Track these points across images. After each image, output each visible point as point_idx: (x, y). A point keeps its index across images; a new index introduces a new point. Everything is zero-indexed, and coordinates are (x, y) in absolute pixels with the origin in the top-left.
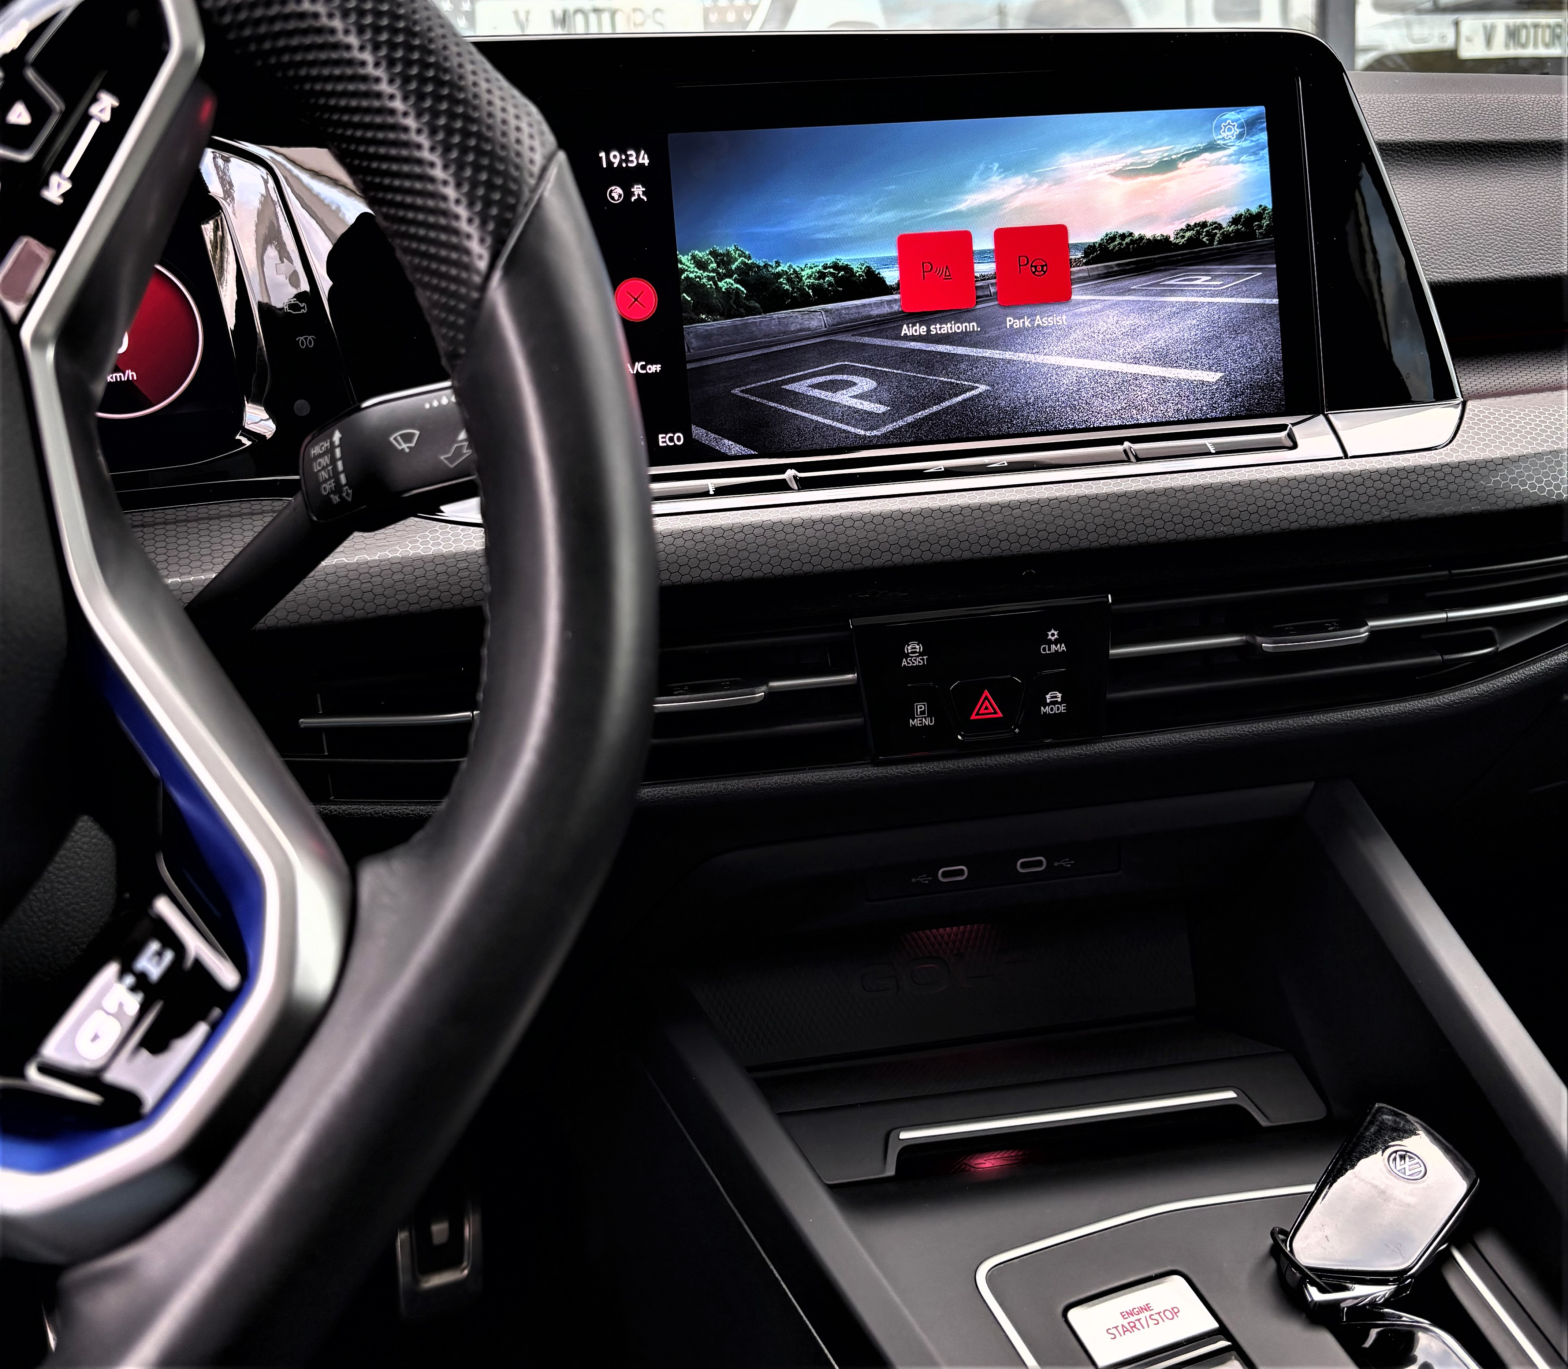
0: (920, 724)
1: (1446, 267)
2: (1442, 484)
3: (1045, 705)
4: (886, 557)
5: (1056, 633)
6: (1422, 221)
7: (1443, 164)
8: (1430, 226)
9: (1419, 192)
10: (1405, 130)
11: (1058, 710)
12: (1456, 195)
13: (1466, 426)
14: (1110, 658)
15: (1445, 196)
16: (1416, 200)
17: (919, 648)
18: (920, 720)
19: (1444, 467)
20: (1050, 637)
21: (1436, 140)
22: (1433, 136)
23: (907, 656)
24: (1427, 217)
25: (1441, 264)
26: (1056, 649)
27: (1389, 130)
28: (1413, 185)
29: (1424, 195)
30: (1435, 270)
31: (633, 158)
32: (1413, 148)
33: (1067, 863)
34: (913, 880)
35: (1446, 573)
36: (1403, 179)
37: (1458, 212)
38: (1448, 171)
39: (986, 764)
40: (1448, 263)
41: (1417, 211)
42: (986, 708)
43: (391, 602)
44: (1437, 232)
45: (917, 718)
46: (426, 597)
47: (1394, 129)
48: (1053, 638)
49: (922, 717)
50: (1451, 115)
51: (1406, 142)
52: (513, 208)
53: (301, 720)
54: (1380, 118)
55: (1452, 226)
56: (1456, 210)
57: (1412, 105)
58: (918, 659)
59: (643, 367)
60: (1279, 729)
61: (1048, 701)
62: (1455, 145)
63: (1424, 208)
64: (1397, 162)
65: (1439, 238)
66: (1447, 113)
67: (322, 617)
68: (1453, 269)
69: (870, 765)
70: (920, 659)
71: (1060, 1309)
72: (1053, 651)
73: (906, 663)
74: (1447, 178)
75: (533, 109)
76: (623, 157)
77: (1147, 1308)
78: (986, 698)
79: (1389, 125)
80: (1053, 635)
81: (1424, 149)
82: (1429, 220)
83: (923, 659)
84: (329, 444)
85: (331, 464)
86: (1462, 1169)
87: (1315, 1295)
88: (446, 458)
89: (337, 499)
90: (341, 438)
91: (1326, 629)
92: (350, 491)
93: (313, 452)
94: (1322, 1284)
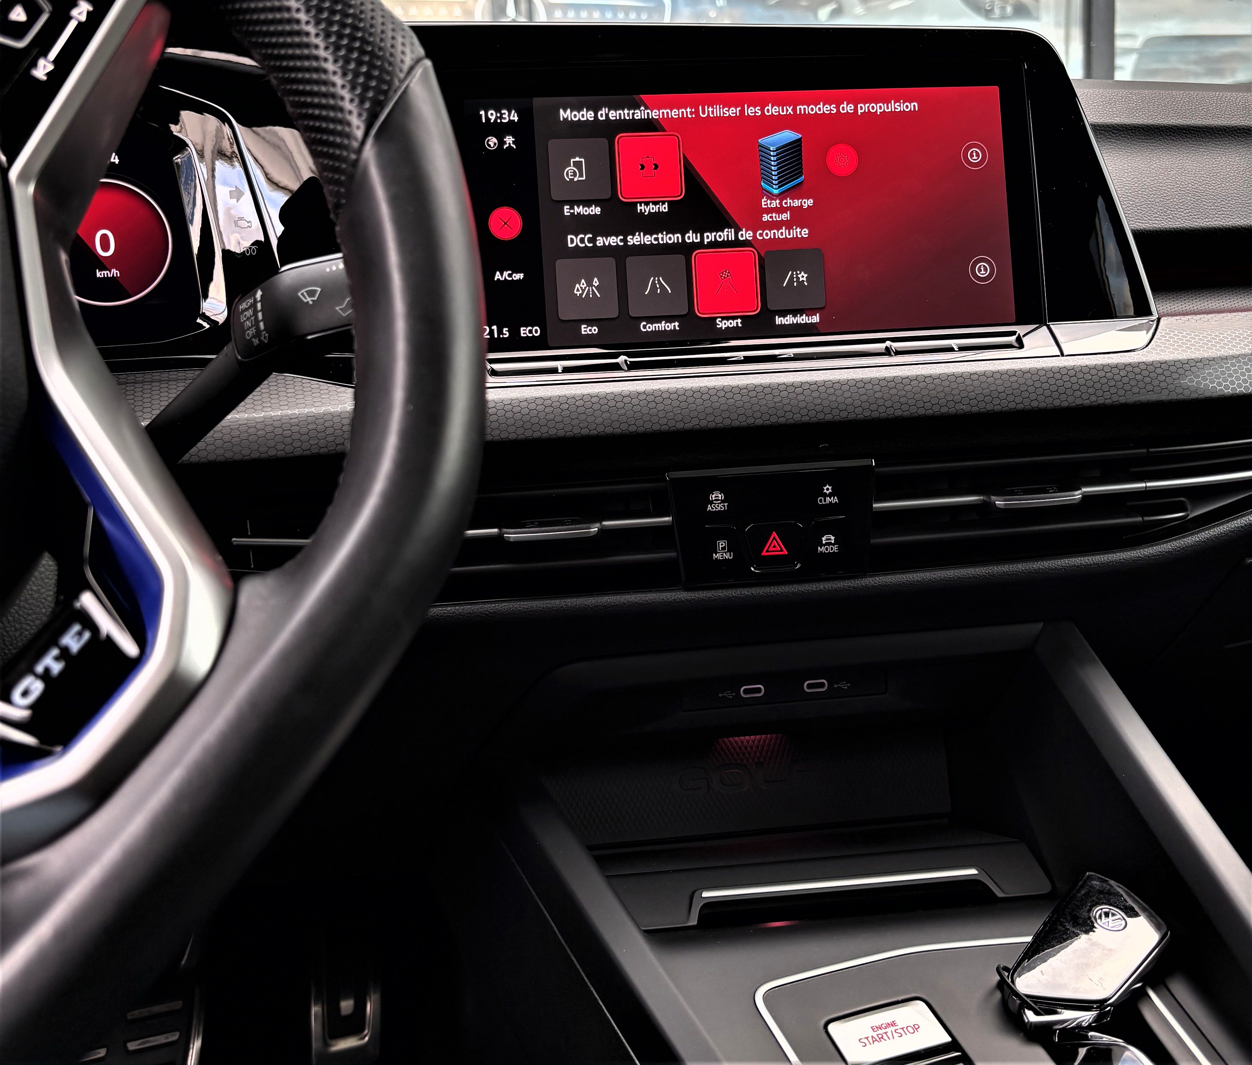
0: (721, 557)
1: (1147, 219)
2: (1139, 377)
3: (822, 545)
4: (695, 422)
5: (830, 488)
6: (1128, 183)
7: (1145, 142)
8: (1134, 187)
9: (1126, 162)
10: (1115, 116)
11: (832, 550)
12: (1155, 165)
13: (1159, 335)
14: (873, 510)
15: (1146, 166)
16: (1124, 168)
17: (721, 496)
18: (721, 555)
19: (1140, 364)
20: (825, 491)
21: (1139, 123)
22: (1137, 121)
23: (711, 502)
24: (1132, 181)
25: (1142, 216)
26: (830, 501)
27: (1102, 115)
28: (1121, 157)
29: (1130, 164)
30: (1138, 221)
31: (506, 116)
32: (1121, 129)
33: (845, 686)
34: (720, 695)
35: (1144, 450)
36: (1113, 152)
37: (1157, 178)
38: (1149, 147)
39: (774, 592)
40: (1148, 215)
41: (1123, 176)
42: (774, 547)
43: (306, 446)
44: (1140, 192)
45: (719, 553)
46: (333, 443)
47: (1106, 115)
48: (828, 492)
49: (723, 552)
50: (1151, 105)
51: (1116, 124)
52: (386, 93)
53: (234, 539)
54: (1095, 106)
55: (1151, 188)
56: (1155, 177)
57: (1120, 98)
58: (720, 505)
59: (510, 275)
60: (1010, 572)
61: (824, 542)
62: (1154, 128)
63: (1130, 174)
64: (1108, 140)
65: (1141, 197)
66: (1149, 104)
67: (251, 455)
68: (1152, 220)
69: (682, 591)
70: (722, 505)
71: (822, 1023)
72: (827, 502)
73: (710, 509)
74: (1148, 153)
76: (499, 115)
78: (774, 538)
79: (1102, 111)
80: (828, 489)
81: (1130, 130)
82: (1134, 183)
83: (724, 506)
84: (252, 301)
85: (253, 315)
86: (1155, 924)
87: (1031, 1016)
88: (340, 309)
89: (257, 342)
90: (262, 296)
91: (1047, 492)
92: (267, 335)
93: (241, 308)
94: (1037, 1008)
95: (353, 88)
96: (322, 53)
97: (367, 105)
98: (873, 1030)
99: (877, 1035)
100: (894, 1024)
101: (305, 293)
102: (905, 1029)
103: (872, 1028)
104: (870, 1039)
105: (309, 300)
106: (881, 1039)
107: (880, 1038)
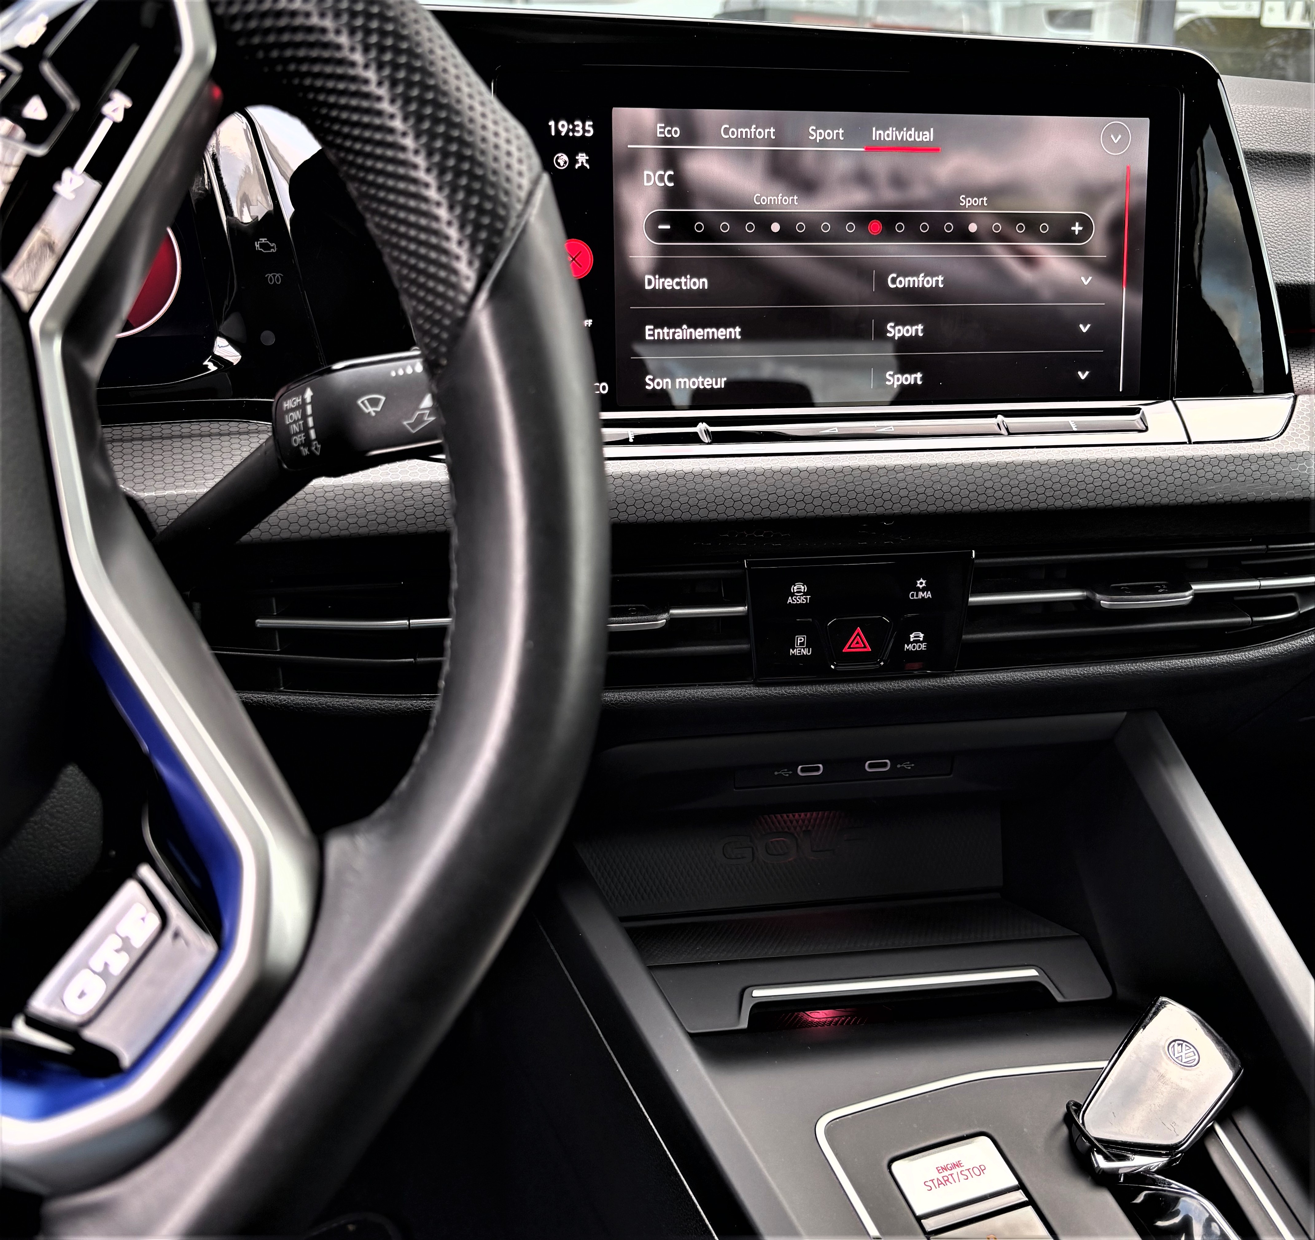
0: (799, 653)
1: (1288, 270)
2: (1271, 472)
3: (909, 642)
4: (783, 509)
5: (924, 582)
6: (1272, 226)
7: (1294, 174)
8: (1278, 231)
9: (1271, 198)
10: (1264, 140)
11: (919, 648)
12: (1304, 203)
13: (1296, 419)
14: (969, 605)
15: (1293, 204)
16: (1268, 206)
17: (804, 588)
18: (799, 650)
19: (1274, 457)
20: (918, 585)
21: (1290, 151)
22: (1288, 148)
23: (793, 595)
24: (1276, 222)
25: (1284, 266)
26: (923, 596)
27: (1250, 139)
28: (1266, 192)
29: (1275, 201)
30: (1280, 272)
32: (1270, 157)
33: (908, 766)
34: (776, 773)
35: (1264, 547)
36: (1258, 185)
37: (1303, 220)
38: (1298, 180)
39: (853, 690)
40: (1290, 266)
41: (1268, 217)
42: (857, 643)
43: (343, 524)
44: (1284, 237)
45: (797, 648)
46: (375, 522)
47: (1255, 139)
48: (921, 586)
49: (801, 648)
50: (1305, 128)
51: (1264, 152)
52: (500, 233)
53: (257, 621)
54: (1243, 127)
55: (1297, 232)
56: (1302, 218)
57: (1272, 117)
58: (802, 598)
60: (1107, 673)
61: (912, 640)
62: (1307, 158)
63: (1274, 214)
64: (1254, 170)
65: (1285, 243)
66: (1303, 127)
67: (281, 535)
68: (1294, 272)
69: (751, 685)
70: (804, 598)
71: (885, 1162)
72: (920, 597)
73: (791, 601)
74: (1296, 187)
75: (521, 131)
76: (571, 127)
77: (958, 1165)
78: (858, 634)
79: (1251, 135)
80: (921, 583)
81: (1279, 159)
82: (1278, 225)
83: (806, 599)
84: (300, 400)
85: (302, 419)
86: (1229, 1060)
87: (1101, 1162)
88: (409, 424)
89: (307, 452)
90: (312, 397)
91: (1155, 592)
92: (319, 446)
93: (285, 405)
94: (1108, 1153)
95: (462, 227)
96: (421, 175)
97: (480, 250)
98: (938, 1171)
99: (943, 1177)
100: (960, 1164)
101: (366, 402)
102: (971, 1171)
103: (937, 1168)
104: (935, 1182)
105: (371, 410)
106: (947, 1182)
107: (945, 1181)
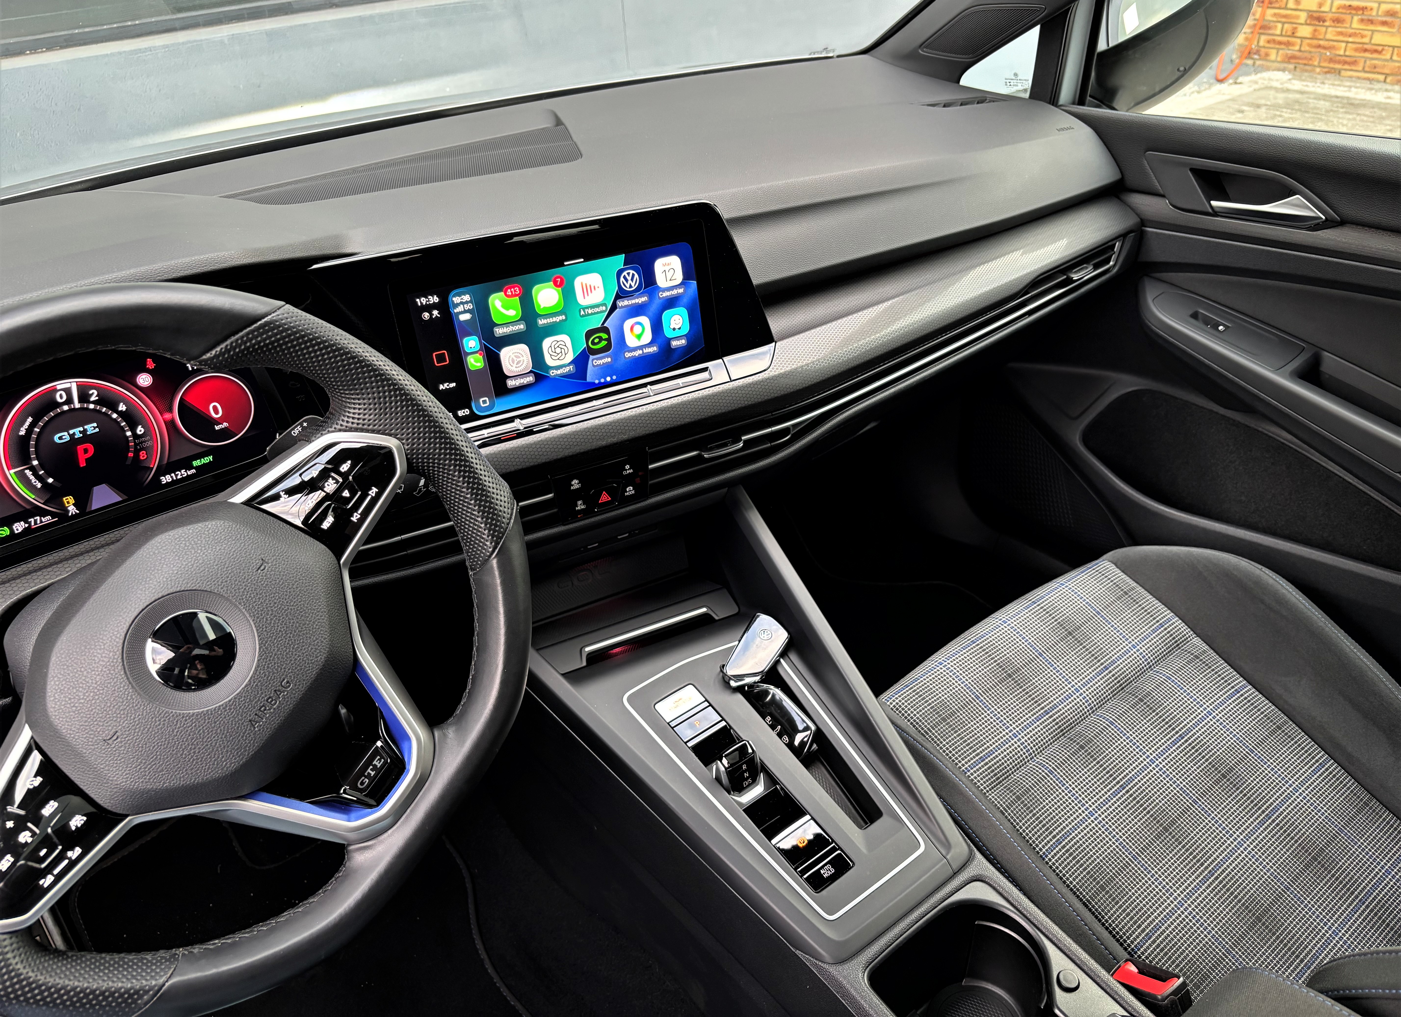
2: (768, 387)
3: (626, 492)
5: (628, 466)
7: (766, 222)
11: (631, 493)
13: (776, 356)
14: (650, 468)
15: (767, 238)
17: (577, 481)
18: (580, 507)
19: (768, 378)
20: (626, 468)
22: (761, 210)
23: (573, 485)
30: (759, 278)
31: (431, 299)
33: (637, 532)
39: (606, 517)
42: (605, 497)
59: (448, 385)
60: (713, 482)
61: (628, 490)
69: (562, 526)
70: (578, 485)
71: (653, 705)
72: (628, 473)
73: (572, 488)
76: (427, 300)
78: (604, 493)
87: (734, 684)
91: (727, 446)
94: (736, 679)
98: (673, 703)
99: (675, 705)
100: (682, 697)
102: (686, 699)
106: (677, 706)
